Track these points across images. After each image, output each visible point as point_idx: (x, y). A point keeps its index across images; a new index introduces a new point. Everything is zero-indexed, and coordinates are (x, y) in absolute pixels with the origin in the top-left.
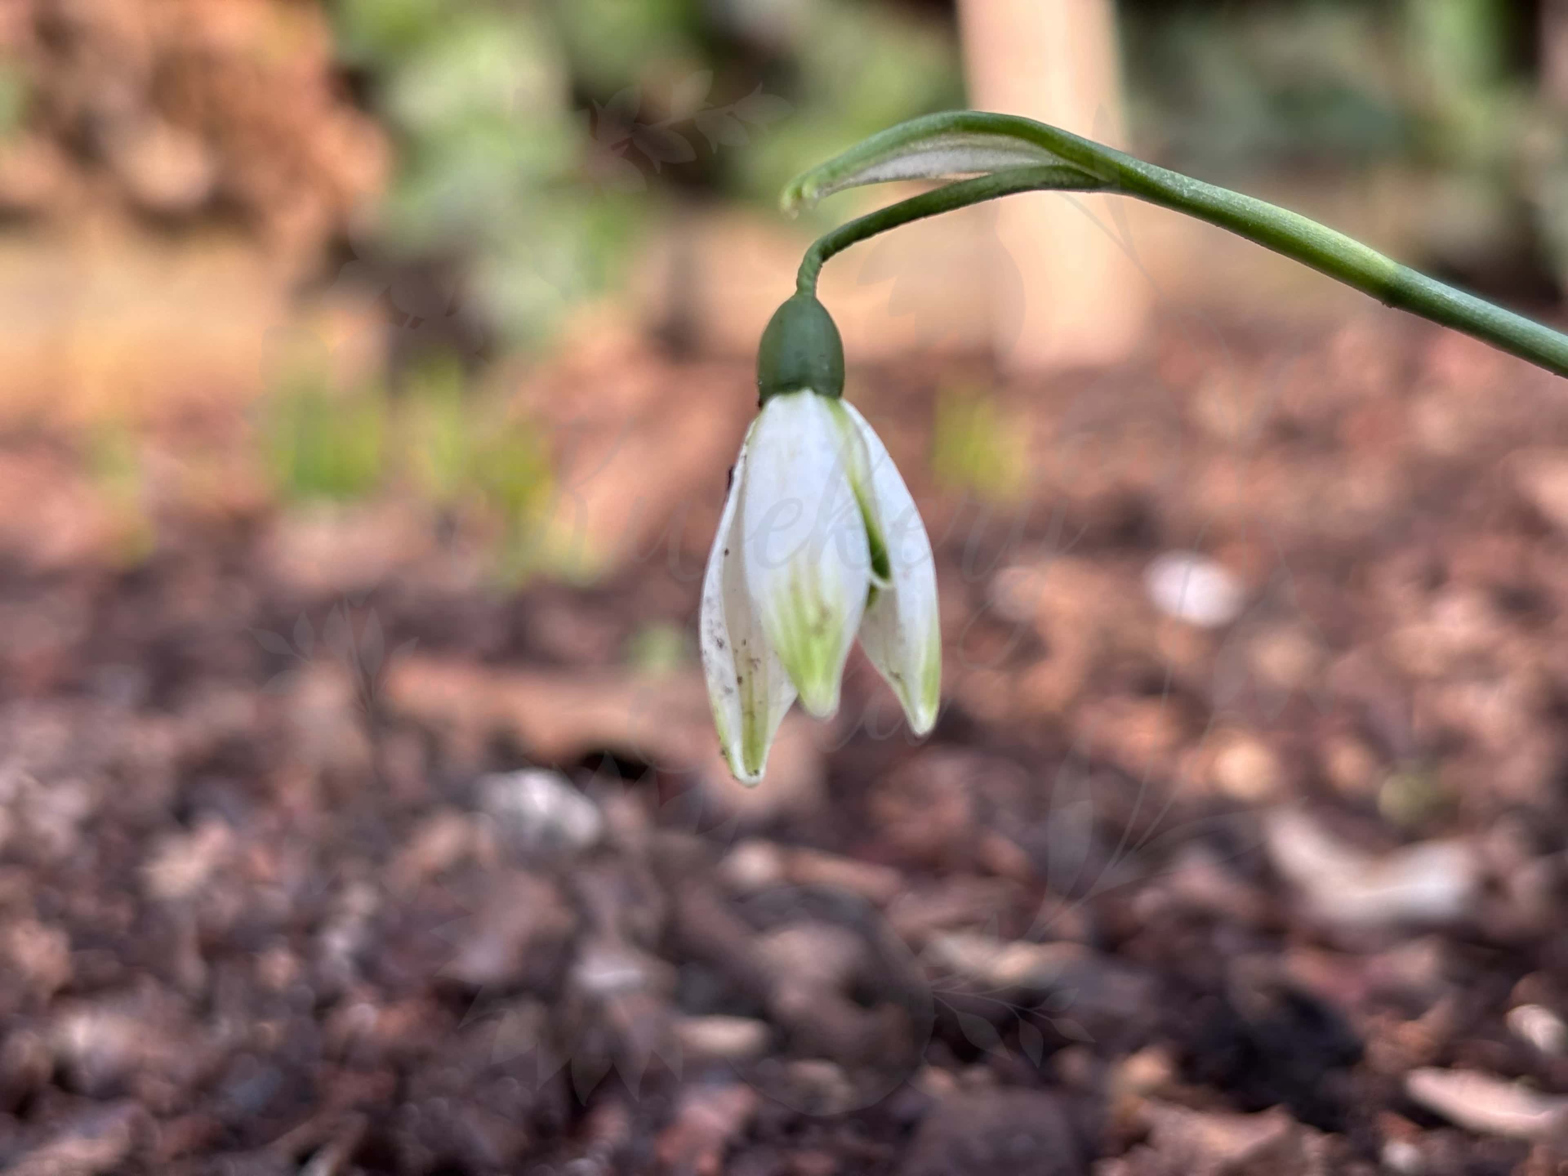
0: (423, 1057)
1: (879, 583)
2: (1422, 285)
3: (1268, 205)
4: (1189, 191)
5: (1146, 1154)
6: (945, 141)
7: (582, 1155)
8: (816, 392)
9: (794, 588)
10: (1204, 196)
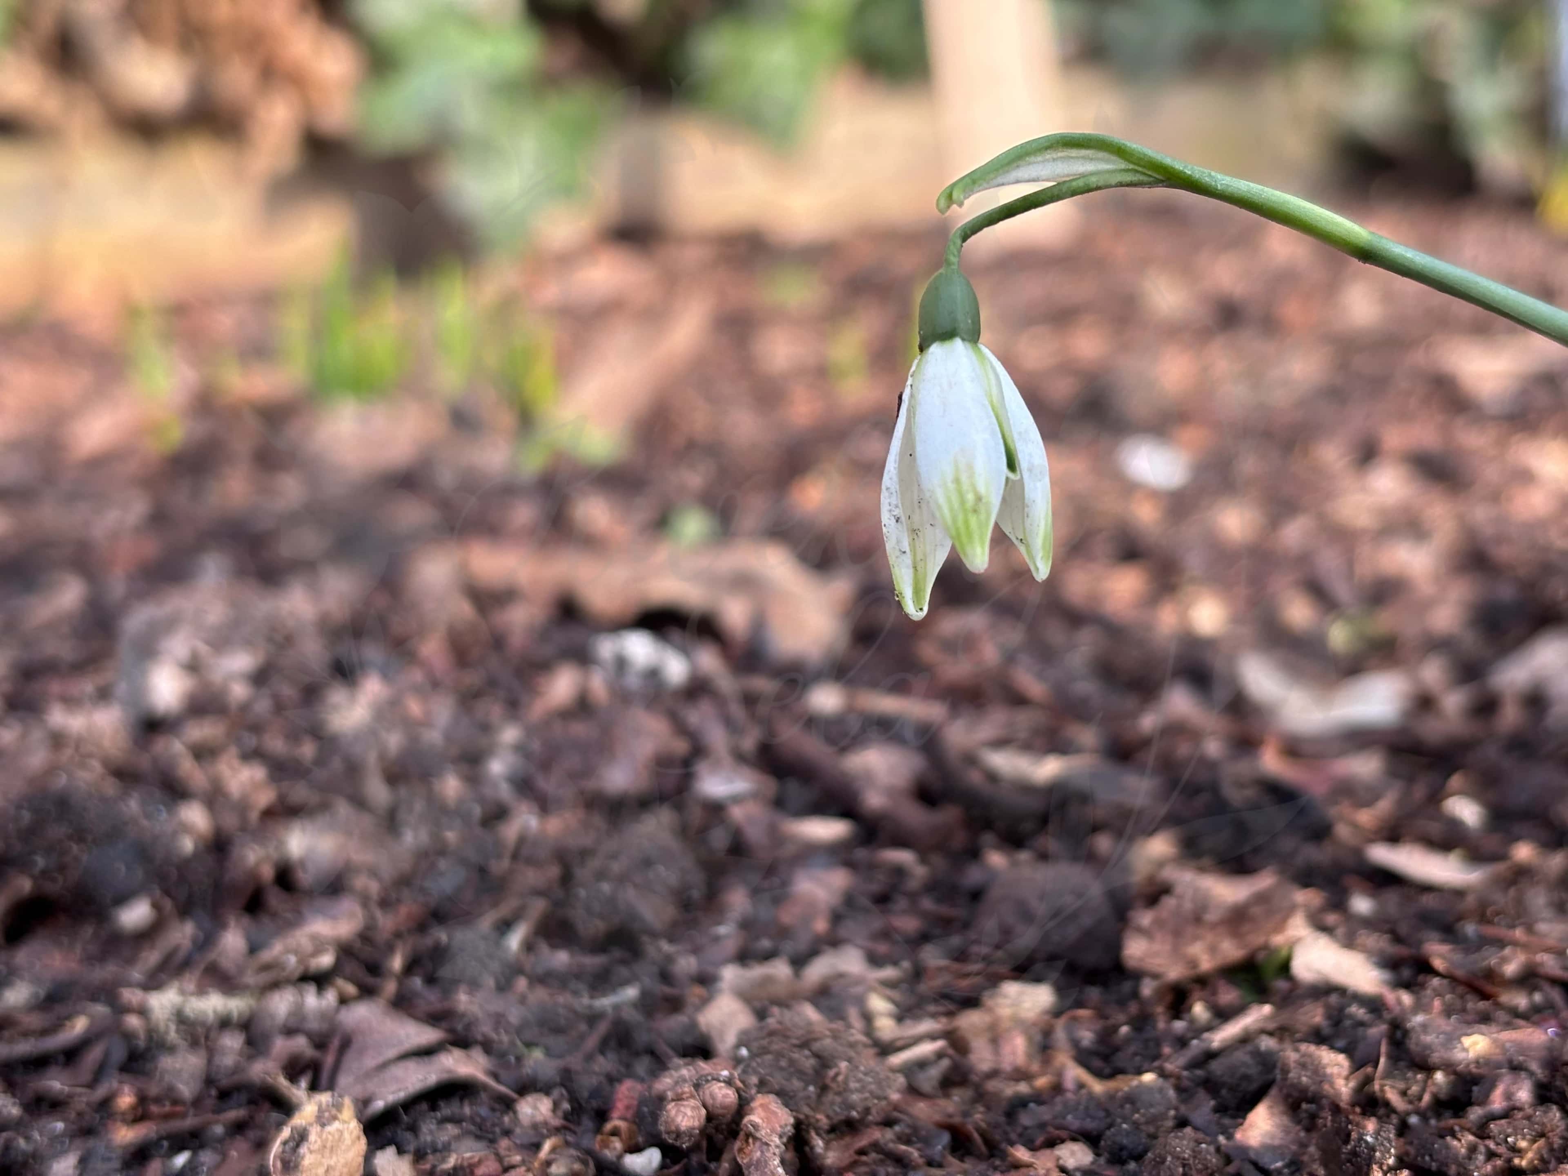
0: (585, 854)
1: (1011, 476)
2: (1388, 247)
3: (1278, 193)
4: (1221, 185)
5: (1169, 903)
6: (1049, 155)
7: (719, 923)
8: (963, 340)
9: (957, 481)
10: (1232, 188)
